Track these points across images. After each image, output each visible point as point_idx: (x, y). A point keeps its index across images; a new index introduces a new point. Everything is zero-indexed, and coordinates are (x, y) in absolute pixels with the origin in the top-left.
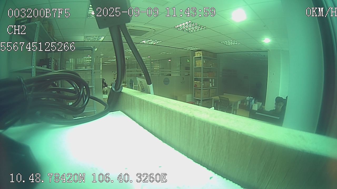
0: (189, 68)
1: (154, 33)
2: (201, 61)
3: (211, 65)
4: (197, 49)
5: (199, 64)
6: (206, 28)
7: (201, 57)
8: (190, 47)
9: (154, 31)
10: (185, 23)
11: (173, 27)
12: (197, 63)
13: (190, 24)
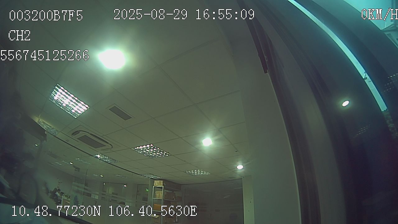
0: (147, 199)
1: (111, 149)
2: (162, 193)
3: (174, 197)
4: (158, 177)
5: (159, 195)
6: (169, 155)
7: (162, 187)
8: (150, 175)
9: (111, 147)
10: (146, 146)
11: (133, 148)
12: (157, 194)
13: (152, 148)
